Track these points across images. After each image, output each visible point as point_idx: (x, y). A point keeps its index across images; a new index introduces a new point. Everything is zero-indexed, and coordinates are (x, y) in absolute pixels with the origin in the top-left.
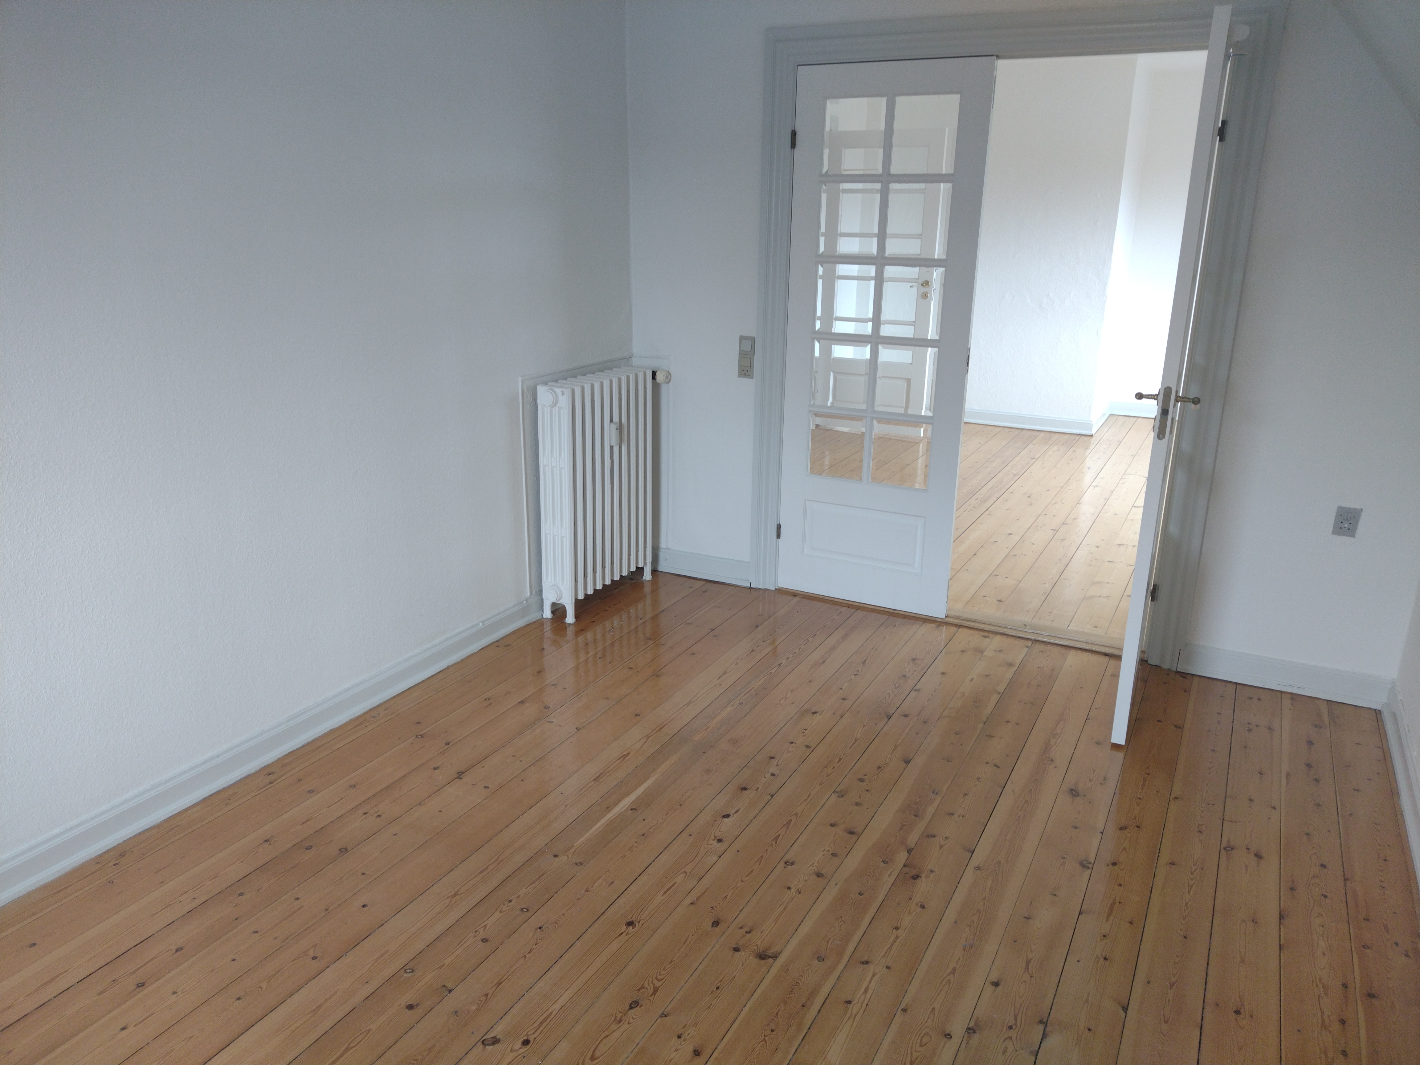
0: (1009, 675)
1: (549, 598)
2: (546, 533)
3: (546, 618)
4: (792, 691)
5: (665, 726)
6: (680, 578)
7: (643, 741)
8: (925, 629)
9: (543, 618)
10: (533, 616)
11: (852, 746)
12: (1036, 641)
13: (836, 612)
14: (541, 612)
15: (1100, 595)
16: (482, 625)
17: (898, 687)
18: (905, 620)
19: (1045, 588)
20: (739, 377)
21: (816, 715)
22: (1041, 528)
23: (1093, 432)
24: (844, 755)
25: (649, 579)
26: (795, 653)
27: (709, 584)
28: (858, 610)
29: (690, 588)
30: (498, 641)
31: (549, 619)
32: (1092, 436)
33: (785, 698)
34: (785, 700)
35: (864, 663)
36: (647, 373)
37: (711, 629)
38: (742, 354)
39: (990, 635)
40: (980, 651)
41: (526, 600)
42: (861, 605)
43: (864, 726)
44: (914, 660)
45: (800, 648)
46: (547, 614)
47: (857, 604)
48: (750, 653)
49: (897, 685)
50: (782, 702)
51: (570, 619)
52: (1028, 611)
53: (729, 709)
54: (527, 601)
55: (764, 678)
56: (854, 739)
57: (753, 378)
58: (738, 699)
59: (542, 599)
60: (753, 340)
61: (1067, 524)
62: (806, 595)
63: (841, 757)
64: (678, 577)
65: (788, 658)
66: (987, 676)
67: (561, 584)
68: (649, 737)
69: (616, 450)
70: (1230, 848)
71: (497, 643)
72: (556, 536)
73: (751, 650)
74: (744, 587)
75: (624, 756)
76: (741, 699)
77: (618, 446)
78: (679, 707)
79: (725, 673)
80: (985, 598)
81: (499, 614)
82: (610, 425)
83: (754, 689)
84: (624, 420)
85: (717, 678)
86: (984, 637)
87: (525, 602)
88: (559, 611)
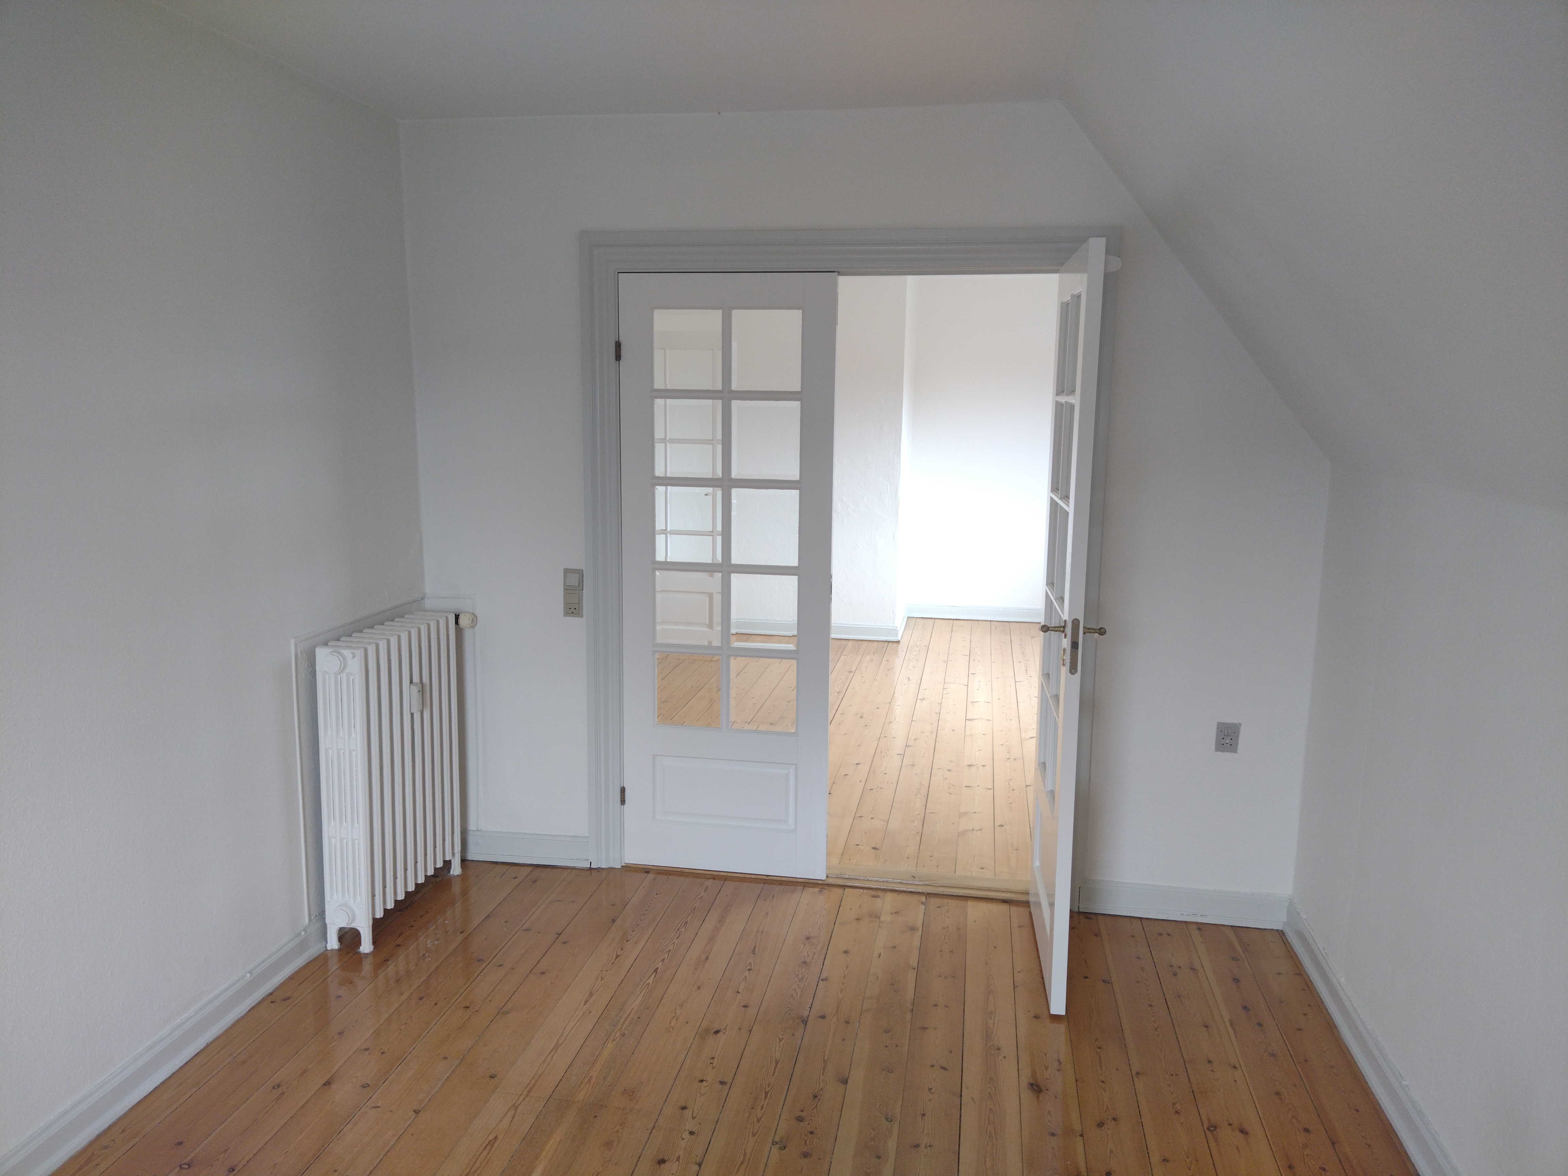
0: (916, 942)
1: (335, 921)
2: (329, 837)
3: (331, 950)
4: (682, 1005)
5: (534, 1086)
6: (499, 865)
7: (511, 1113)
8: (806, 897)
9: (327, 950)
10: (314, 951)
11: (774, 1072)
12: (929, 894)
13: (701, 888)
14: (324, 942)
15: (972, 828)
16: (250, 977)
17: (803, 978)
18: (782, 887)
19: (915, 826)
20: (565, 616)
21: (719, 1034)
22: (886, 753)
23: (899, 638)
24: (769, 1086)
25: (458, 874)
26: (670, 951)
27: (538, 870)
28: (726, 882)
29: (514, 878)
30: (271, 994)
31: (336, 950)
32: (898, 642)
33: (675, 1018)
34: (677, 1020)
35: (754, 952)
36: (449, 618)
37: (557, 934)
38: (569, 590)
39: (880, 893)
40: (875, 916)
41: (304, 930)
42: (729, 874)
43: (780, 1040)
44: (808, 938)
45: (674, 943)
46: (333, 943)
47: (722, 874)
48: (615, 960)
49: (800, 976)
50: (673, 1023)
51: (366, 946)
52: (908, 858)
53: (610, 1045)
54: (306, 932)
55: (643, 993)
56: (774, 1061)
57: (582, 617)
58: (618, 1028)
59: (326, 924)
60: (580, 573)
61: (910, 746)
62: (660, 870)
63: (767, 1090)
64: (495, 865)
65: (663, 960)
66: (894, 947)
67: (352, 902)
68: (517, 1107)
69: (417, 717)
70: (1213, 1128)
71: (271, 998)
72: (345, 839)
73: (615, 957)
74: (582, 869)
75: (492, 1143)
76: (621, 1028)
77: (419, 713)
78: (546, 1055)
79: (591, 994)
80: (859, 846)
81: (270, 956)
82: (410, 687)
83: (634, 1010)
84: (426, 679)
85: (583, 1003)
86: (874, 896)
87: (303, 933)
88: (349, 937)
